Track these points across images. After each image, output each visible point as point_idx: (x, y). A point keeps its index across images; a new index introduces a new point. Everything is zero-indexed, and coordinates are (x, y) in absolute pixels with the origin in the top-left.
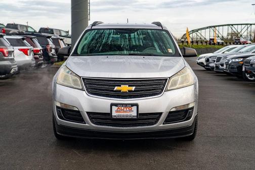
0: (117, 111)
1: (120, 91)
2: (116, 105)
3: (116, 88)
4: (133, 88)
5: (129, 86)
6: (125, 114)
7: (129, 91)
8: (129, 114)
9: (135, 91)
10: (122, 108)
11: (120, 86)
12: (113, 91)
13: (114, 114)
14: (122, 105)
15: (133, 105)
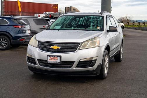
0: (50, 59)
1: (53, 49)
2: (49, 56)
3: (51, 47)
4: (60, 47)
5: (58, 46)
6: (54, 61)
7: (58, 49)
8: (56, 61)
9: (61, 49)
10: (53, 58)
11: (53, 46)
12: (50, 48)
13: (49, 61)
14: (53, 56)
15: (58, 56)
